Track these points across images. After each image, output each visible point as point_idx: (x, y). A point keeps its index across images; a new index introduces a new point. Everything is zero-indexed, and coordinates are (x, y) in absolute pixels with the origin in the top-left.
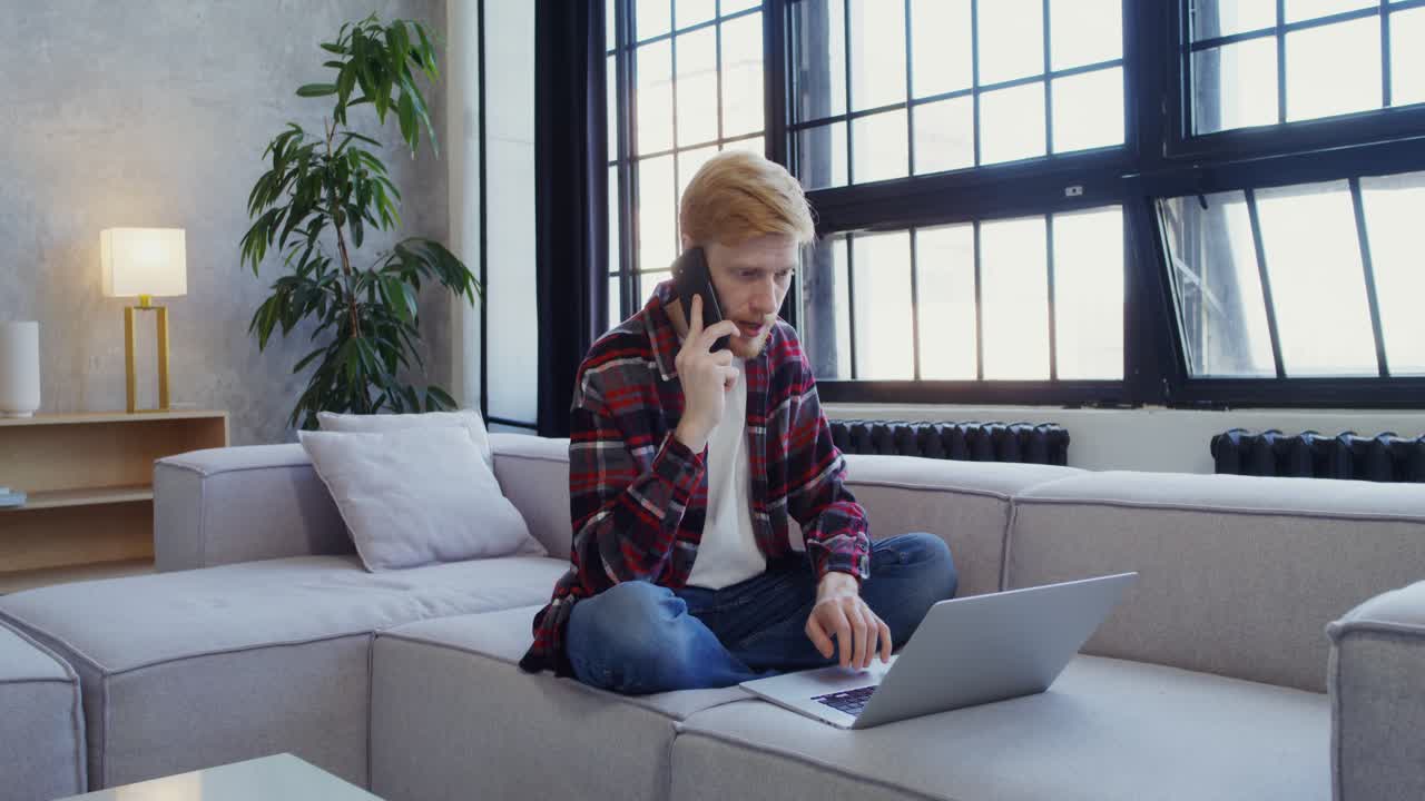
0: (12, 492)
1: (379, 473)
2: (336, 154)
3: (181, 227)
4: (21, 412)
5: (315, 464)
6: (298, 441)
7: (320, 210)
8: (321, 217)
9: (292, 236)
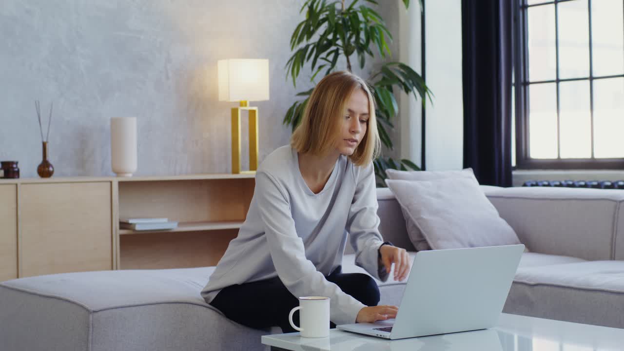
0: (169, 220)
1: (435, 202)
2: (350, 8)
3: (265, 57)
4: (126, 173)
5: (397, 198)
6: (386, 186)
7: (337, 45)
8: (338, 50)
9: (320, 62)
